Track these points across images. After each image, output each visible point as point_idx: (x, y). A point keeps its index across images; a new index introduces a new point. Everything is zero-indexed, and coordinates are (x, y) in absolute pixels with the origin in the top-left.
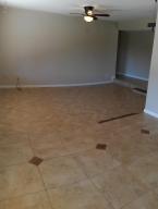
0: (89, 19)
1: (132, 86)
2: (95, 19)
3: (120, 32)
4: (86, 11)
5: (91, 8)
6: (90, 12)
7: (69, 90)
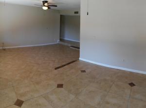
0: (45, 8)
1: (69, 45)
2: (49, 8)
3: (61, 16)
4: (44, 4)
5: (46, 2)
6: (46, 4)
7: (34, 48)
